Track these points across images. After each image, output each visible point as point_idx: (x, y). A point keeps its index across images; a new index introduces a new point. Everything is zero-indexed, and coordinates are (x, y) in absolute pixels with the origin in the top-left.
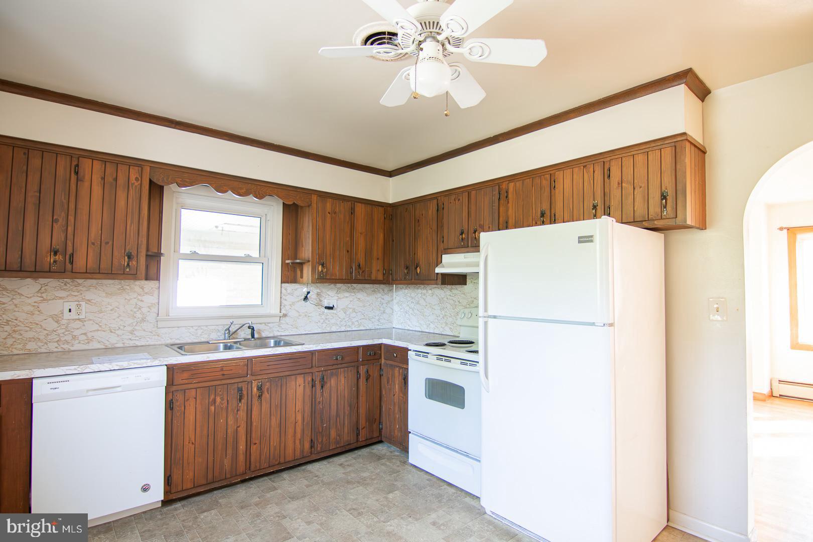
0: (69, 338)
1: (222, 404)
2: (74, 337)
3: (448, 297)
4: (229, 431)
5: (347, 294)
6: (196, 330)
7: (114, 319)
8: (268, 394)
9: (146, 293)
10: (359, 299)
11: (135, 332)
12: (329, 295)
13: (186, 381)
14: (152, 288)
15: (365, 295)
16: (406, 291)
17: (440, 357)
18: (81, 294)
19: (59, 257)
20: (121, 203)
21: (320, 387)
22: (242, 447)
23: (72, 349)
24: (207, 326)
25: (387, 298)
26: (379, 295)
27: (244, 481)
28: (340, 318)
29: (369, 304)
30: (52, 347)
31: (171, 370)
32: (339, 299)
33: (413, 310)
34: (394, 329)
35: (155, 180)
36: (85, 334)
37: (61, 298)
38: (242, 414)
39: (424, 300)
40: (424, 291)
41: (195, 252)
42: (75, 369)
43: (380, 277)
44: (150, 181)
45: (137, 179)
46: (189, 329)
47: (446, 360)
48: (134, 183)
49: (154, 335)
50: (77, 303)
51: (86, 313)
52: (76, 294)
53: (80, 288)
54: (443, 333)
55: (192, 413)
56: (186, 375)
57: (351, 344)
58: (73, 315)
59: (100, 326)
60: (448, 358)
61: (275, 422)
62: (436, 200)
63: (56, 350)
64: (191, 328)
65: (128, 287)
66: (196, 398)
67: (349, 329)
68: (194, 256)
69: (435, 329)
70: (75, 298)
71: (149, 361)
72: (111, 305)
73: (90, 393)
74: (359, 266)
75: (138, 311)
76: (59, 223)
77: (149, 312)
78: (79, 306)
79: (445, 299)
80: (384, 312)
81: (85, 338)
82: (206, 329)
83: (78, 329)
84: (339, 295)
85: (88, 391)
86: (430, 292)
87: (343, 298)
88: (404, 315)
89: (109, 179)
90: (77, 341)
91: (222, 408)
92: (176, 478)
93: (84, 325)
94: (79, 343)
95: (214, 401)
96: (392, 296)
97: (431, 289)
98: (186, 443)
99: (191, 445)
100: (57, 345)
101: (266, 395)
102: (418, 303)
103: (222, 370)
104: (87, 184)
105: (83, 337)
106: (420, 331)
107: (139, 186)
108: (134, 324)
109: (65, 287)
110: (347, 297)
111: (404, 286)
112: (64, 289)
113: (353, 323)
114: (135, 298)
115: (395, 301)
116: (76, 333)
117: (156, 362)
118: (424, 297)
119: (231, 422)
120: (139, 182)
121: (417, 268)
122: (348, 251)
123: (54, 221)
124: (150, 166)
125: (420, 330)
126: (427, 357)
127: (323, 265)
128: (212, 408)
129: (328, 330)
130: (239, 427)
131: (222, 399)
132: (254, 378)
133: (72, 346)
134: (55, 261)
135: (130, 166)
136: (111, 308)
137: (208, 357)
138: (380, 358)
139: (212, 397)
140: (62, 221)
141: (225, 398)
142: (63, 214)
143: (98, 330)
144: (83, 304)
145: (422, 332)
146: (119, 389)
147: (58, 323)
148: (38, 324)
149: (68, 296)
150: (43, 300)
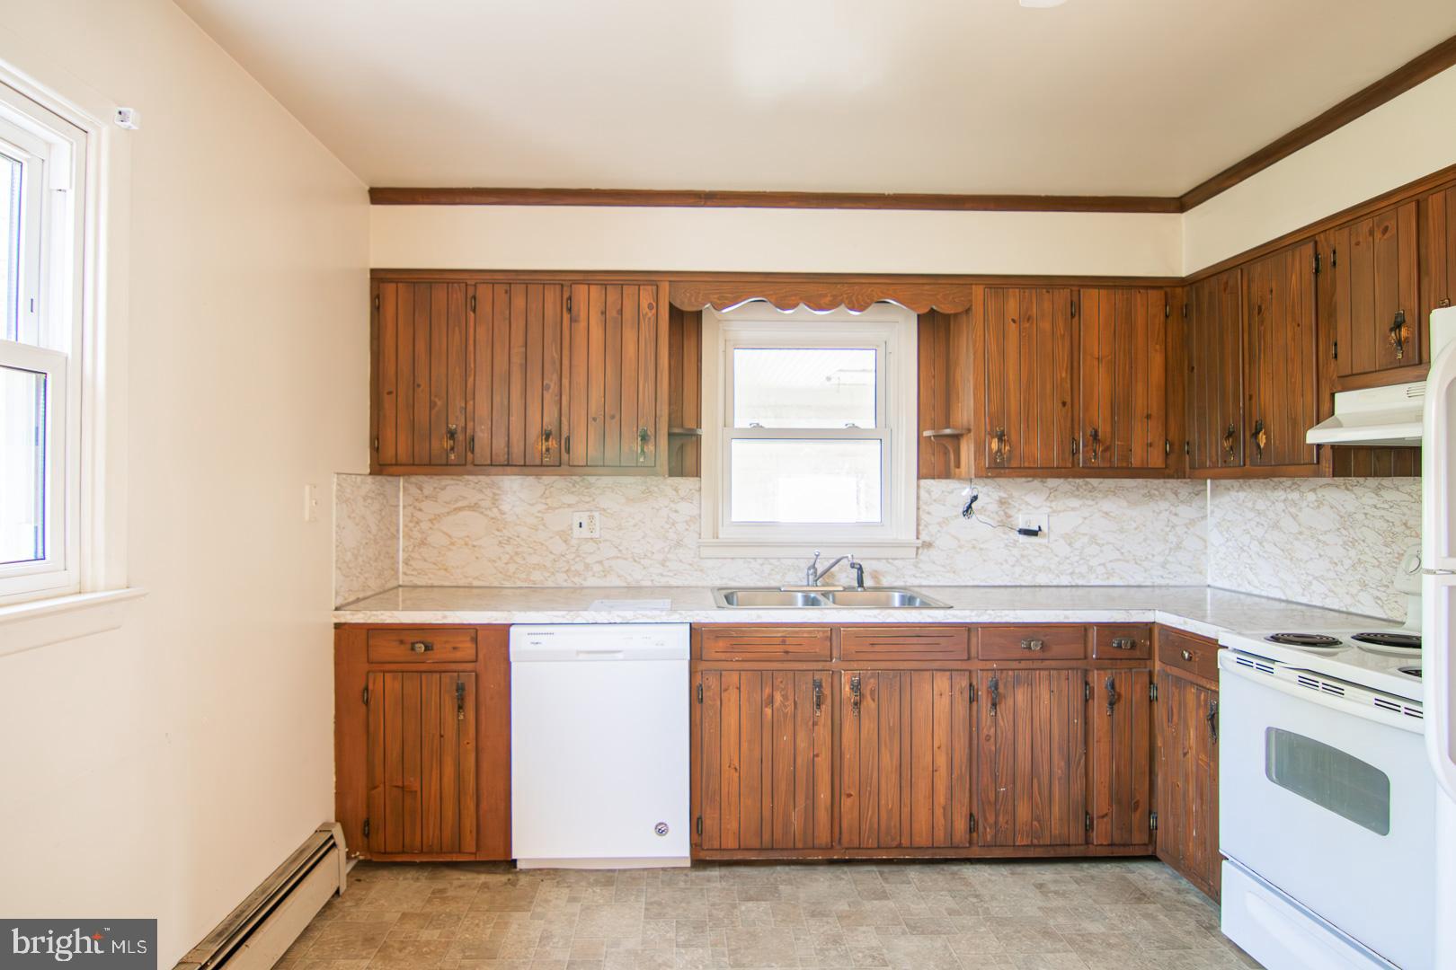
0: (580, 567)
1: (786, 707)
2: (587, 567)
3: (1368, 509)
4: (799, 760)
5: (1075, 503)
6: (762, 565)
7: (638, 541)
8: (874, 700)
9: (682, 498)
10: (1107, 513)
11: (668, 564)
12: (1028, 504)
13: (723, 656)
14: (690, 490)
15: (1125, 504)
16: (1242, 495)
17: (1309, 678)
18: (594, 500)
19: (552, 443)
20: (630, 349)
21: (989, 705)
22: (824, 795)
23: (586, 584)
24: (779, 559)
25: (1186, 511)
26: (1163, 505)
27: (831, 862)
28: (1056, 556)
29: (1134, 525)
30: (561, 579)
31: (697, 633)
32: (1054, 512)
33: (1260, 543)
34: (1209, 590)
35: (677, 305)
36: (600, 562)
37: (569, 506)
38: (823, 732)
39: (1295, 517)
40: (1295, 495)
41: (758, 424)
42: (563, 617)
43: (1156, 460)
44: (671, 305)
45: (650, 306)
46: (750, 562)
47: (1326, 688)
48: (647, 314)
49: (694, 570)
50: (588, 513)
51: (601, 529)
52: (587, 499)
54: (1352, 610)
55: (733, 713)
56: (721, 644)
57: (1066, 617)
58: (585, 532)
59: (620, 551)
60: (1336, 685)
61: (888, 761)
62: (1312, 244)
63: (565, 584)
64: (752, 560)
65: (656, 489)
66: (739, 689)
67: (1080, 582)
68: (758, 433)
69: (1326, 596)
70: (587, 506)
71: (664, 613)
72: (633, 518)
73: (582, 656)
74: (1095, 436)
75: (670, 528)
76: (551, 391)
77: (687, 530)
78: (591, 518)
79: (1360, 517)
80: (1178, 547)
81: (601, 568)
82: (778, 563)
83: (591, 553)
84: (1053, 504)
85: (578, 652)
86: (1311, 496)
87: (1065, 510)
88: (1236, 555)
89: (612, 313)
90: (590, 573)
91: (785, 715)
92: (709, 823)
93: (599, 549)
94: (594, 576)
95: (771, 700)
96: (1204, 508)
97: (1314, 490)
98: (725, 767)
99: (733, 771)
100: (566, 578)
101: (869, 704)
102: (1276, 526)
103: (784, 642)
104: (583, 324)
105: (597, 568)
106: (1280, 600)
107: (653, 319)
108: (666, 550)
109: (574, 489)
110: (1073, 509)
111: (1236, 483)
112: (573, 493)
113: (1091, 569)
114: (667, 507)
115: (1211, 521)
116: (589, 560)
117: (675, 617)
118: (1293, 510)
119: (802, 744)
120: (654, 311)
121: (1256, 435)
122: (1064, 404)
123: (544, 388)
124: (670, 281)
125: (1284, 598)
126: (1270, 671)
127: (1001, 438)
128: (768, 711)
129: (1027, 580)
130: (817, 756)
131: (785, 697)
132: (844, 665)
133: (585, 579)
134: (548, 450)
135: (639, 285)
136: (633, 522)
137: (759, 617)
138: (1150, 657)
139: (767, 691)
140: (554, 387)
141: (791, 698)
142: (555, 377)
143: (618, 557)
144: (596, 514)
145: (1288, 602)
146: (620, 656)
147: (567, 544)
148: (542, 544)
149: (578, 502)
150: (549, 508)
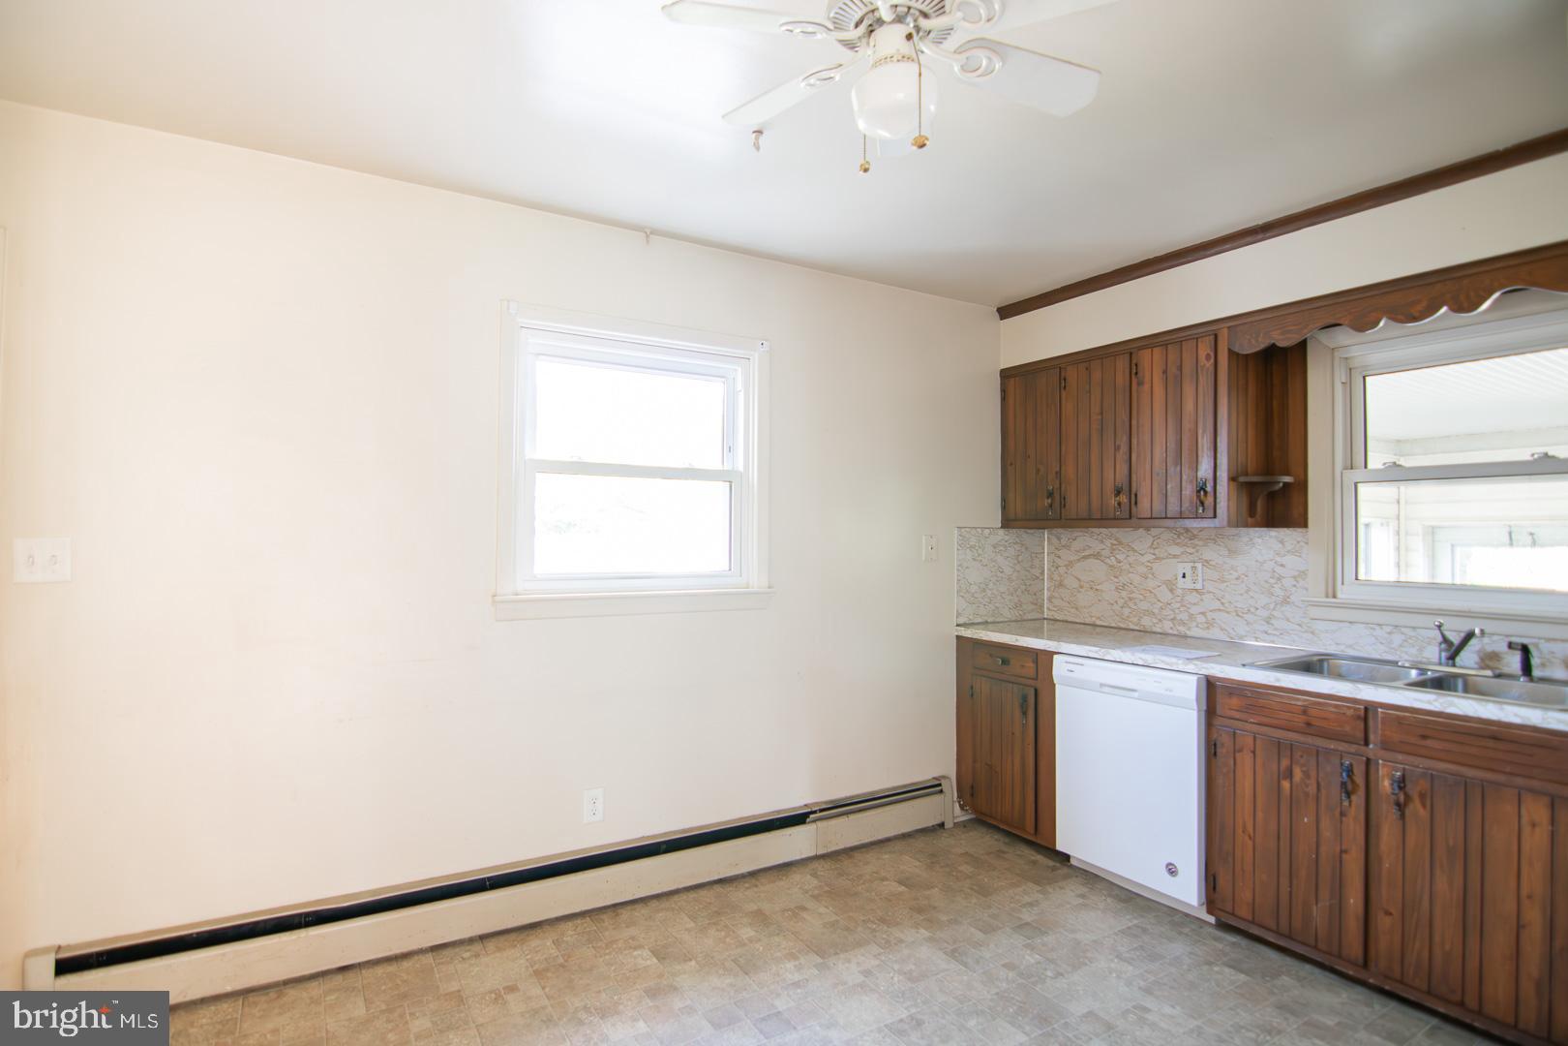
0: (1184, 616)
1: (1307, 785)
2: (1191, 616)
6: (1389, 633)
7: (1241, 595)
8: (1424, 807)
9: (1288, 552)
11: (1273, 621)
14: (1298, 542)
18: (1197, 551)
19: (1123, 498)
20: (1189, 406)
22: (1354, 901)
23: (1189, 633)
24: (1414, 628)
30: (1167, 626)
35: (1236, 349)
36: (1203, 613)
37: (1175, 556)
41: (1395, 463)
44: (1229, 350)
45: (1208, 357)
46: (1374, 629)
48: (1205, 365)
49: (1306, 632)
50: (1192, 564)
51: (1203, 580)
52: (1192, 550)
53: (1196, 542)
58: (1188, 583)
59: (1222, 604)
63: (1171, 631)
64: (1377, 628)
65: (1260, 541)
68: (1396, 474)
70: (1191, 558)
72: (1236, 571)
75: (1276, 583)
76: (1121, 451)
77: (1295, 586)
78: (1194, 568)
81: (1204, 620)
82: (1412, 633)
83: (1195, 604)
85: (1102, 685)
89: (1173, 370)
90: (1194, 624)
91: (1307, 794)
93: (1202, 600)
94: (1197, 627)
95: (1290, 773)
99: (1247, 838)
100: (1172, 625)
101: (1418, 809)
104: (1147, 387)
105: (1201, 619)
107: (1212, 369)
108: (1272, 606)
109: (1179, 541)
112: (1177, 544)
114: (1271, 560)
116: (1194, 610)
120: (1212, 360)
123: (1117, 448)
124: (1229, 328)
130: (1346, 852)
131: (1307, 775)
133: (1189, 629)
134: (1119, 504)
135: (1197, 338)
136: (1235, 575)
140: (1124, 448)
142: (1125, 439)
143: (1220, 610)
144: (1199, 566)
147: (1173, 593)
148: (1151, 592)
149: (1182, 553)
150: (1157, 559)
